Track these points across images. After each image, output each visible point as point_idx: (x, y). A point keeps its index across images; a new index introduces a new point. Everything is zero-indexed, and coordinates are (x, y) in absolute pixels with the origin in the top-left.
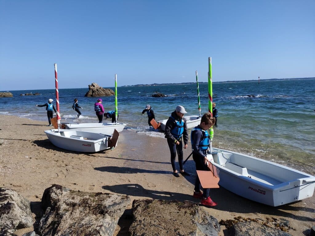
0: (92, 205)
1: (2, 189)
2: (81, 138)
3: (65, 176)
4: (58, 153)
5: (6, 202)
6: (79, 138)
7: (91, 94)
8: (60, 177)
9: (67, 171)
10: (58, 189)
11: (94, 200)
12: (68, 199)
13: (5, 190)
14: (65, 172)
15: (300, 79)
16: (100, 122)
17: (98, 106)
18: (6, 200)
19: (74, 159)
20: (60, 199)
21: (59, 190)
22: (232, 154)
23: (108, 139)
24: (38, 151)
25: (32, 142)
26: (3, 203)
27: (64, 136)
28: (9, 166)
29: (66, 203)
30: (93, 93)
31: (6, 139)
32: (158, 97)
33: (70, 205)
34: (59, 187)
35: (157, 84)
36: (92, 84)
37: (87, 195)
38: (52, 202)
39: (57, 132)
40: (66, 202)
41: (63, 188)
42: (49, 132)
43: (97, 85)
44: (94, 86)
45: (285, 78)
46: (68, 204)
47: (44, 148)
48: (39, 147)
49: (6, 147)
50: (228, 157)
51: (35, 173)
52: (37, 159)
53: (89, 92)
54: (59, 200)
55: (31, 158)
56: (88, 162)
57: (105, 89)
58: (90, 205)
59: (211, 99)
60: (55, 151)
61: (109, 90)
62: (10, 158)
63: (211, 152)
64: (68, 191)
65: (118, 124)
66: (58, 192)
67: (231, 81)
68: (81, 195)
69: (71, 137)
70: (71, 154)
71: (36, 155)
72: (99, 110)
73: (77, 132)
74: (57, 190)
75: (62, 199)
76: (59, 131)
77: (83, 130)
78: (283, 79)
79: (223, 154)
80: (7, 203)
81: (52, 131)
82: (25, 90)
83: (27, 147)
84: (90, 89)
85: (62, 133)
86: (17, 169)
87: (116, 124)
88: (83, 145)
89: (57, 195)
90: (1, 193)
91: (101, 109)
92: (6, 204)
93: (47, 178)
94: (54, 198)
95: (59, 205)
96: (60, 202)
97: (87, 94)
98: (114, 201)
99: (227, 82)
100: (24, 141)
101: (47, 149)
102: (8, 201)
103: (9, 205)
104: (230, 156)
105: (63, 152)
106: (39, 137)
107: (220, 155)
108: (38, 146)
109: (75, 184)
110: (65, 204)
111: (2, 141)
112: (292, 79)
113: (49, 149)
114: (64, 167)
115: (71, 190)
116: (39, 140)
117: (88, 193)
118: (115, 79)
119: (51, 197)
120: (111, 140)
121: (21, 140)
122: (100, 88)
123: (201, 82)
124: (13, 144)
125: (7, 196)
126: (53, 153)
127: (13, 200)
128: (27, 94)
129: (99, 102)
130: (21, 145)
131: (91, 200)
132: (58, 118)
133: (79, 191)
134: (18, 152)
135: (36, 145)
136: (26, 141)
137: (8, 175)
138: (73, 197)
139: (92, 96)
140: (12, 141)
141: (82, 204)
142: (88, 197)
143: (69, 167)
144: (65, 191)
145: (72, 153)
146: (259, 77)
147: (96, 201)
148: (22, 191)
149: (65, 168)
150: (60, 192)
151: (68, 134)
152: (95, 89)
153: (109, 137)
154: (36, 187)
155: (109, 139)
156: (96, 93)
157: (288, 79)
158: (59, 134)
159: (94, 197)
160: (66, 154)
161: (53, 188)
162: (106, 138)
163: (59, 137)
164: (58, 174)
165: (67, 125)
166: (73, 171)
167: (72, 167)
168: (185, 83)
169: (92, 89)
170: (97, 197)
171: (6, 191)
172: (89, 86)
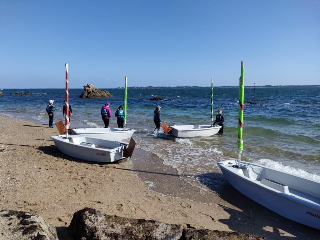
0: (139, 237)
1: (26, 214)
2: (92, 145)
3: (85, 192)
4: (69, 163)
5: (35, 234)
6: (91, 146)
7: (87, 95)
8: (79, 192)
9: (85, 185)
10: (92, 213)
11: (139, 230)
12: (106, 228)
13: (30, 216)
14: (83, 186)
15: (294, 86)
16: (106, 127)
17: (105, 110)
18: (35, 231)
19: (88, 170)
20: (97, 227)
21: (94, 215)
22: (263, 168)
23: (123, 148)
24: (46, 159)
25: (36, 149)
26: (33, 235)
27: (73, 142)
28: (17, 179)
29: (106, 233)
30: (88, 94)
31: (7, 144)
32: (156, 100)
33: (111, 236)
34: (93, 212)
35: (152, 87)
36: (88, 85)
37: (128, 223)
38: (87, 232)
39: (65, 138)
40: (106, 231)
41: (97, 213)
42: (56, 137)
43: (93, 86)
44: (90, 87)
45: (279, 85)
46: (109, 234)
47: (51, 156)
48: (46, 155)
49: (8, 154)
50: (259, 172)
51: (49, 187)
52: (47, 170)
53: (84, 92)
54: (96, 229)
55: (40, 168)
56: (104, 174)
57: (101, 91)
58: (136, 237)
59: (242, 108)
60: (65, 159)
61: (105, 92)
62: (16, 168)
63: (240, 166)
64: (103, 216)
65: (127, 129)
66: (93, 218)
67: (226, 87)
68: (120, 221)
69: (81, 144)
70: (83, 164)
71: (45, 165)
72: (106, 114)
73: (86, 138)
74: (91, 215)
75: (99, 227)
76: (67, 138)
77: (92, 136)
78: (277, 86)
79: (252, 168)
80: (37, 235)
81: (59, 137)
82: (15, 88)
83: (33, 154)
84: (85, 90)
85: (70, 139)
86: (28, 182)
87: (124, 130)
88: (97, 154)
89: (92, 222)
90: (27, 220)
91: (108, 113)
92: (36, 237)
93: (64, 194)
94: (89, 225)
95: (98, 237)
96: (98, 232)
97: (82, 95)
98: (165, 233)
99: (222, 87)
100: (28, 147)
101: (55, 157)
102: (38, 233)
103: (40, 239)
104: (260, 171)
105: (74, 161)
106: (42, 142)
107: (249, 169)
108: (45, 153)
109: (99, 202)
110: (104, 234)
111: (3, 146)
112: (286, 86)
113: (58, 157)
114: (80, 180)
115: (106, 215)
116: (44, 146)
117: (128, 219)
118: (125, 81)
119: (86, 225)
120: (127, 149)
121: (24, 145)
122: (96, 89)
123: (196, 87)
124: (15, 150)
125: (35, 224)
126: (63, 163)
127: (43, 231)
128: (18, 93)
129: (107, 106)
130: (25, 151)
131: (135, 230)
132: (67, 123)
133: (115, 216)
134: (24, 160)
135: (42, 152)
136: (29, 147)
137: (18, 189)
138: (112, 225)
139: (87, 97)
140: (14, 147)
141: (125, 235)
142: (130, 225)
143: (86, 180)
144: (100, 216)
145: (85, 163)
146: (255, 84)
147: (143, 231)
148: (40, 212)
149: (82, 181)
150: (95, 217)
151: (77, 141)
152: (91, 90)
153: (125, 146)
154: (55, 205)
155: (125, 147)
156: (92, 95)
157: (282, 86)
158: (67, 141)
159: (138, 225)
160: (78, 164)
161: (86, 213)
162: (121, 147)
163: (67, 143)
164: (76, 189)
165: (73, 130)
166: (92, 185)
167: (89, 180)
168: (181, 87)
169: (87, 90)
170: (141, 226)
171: (32, 217)
172: (84, 87)
